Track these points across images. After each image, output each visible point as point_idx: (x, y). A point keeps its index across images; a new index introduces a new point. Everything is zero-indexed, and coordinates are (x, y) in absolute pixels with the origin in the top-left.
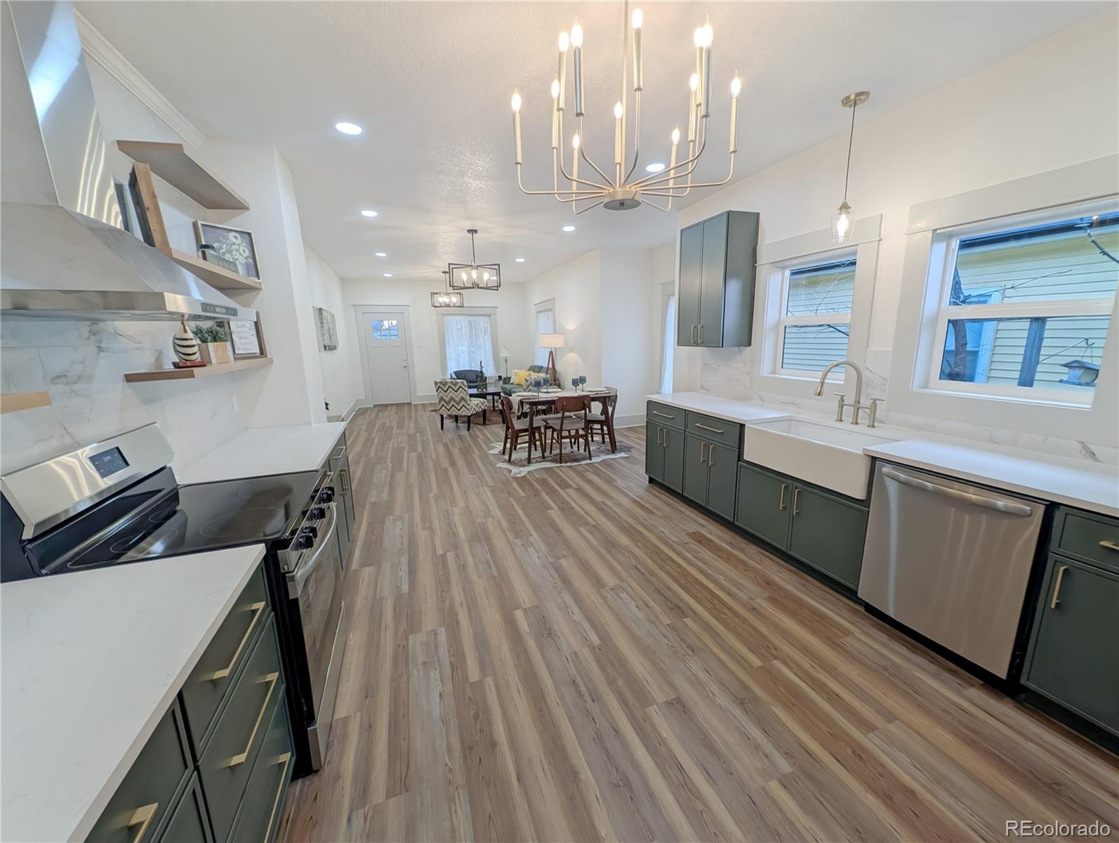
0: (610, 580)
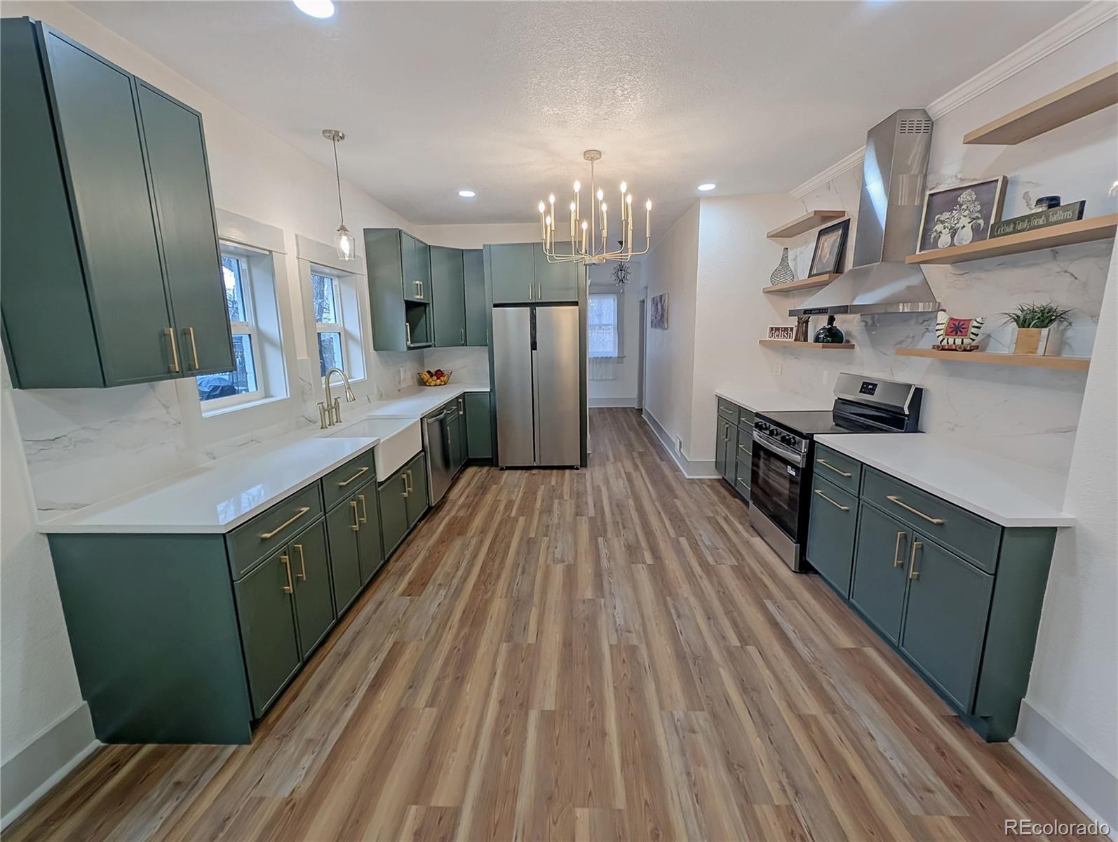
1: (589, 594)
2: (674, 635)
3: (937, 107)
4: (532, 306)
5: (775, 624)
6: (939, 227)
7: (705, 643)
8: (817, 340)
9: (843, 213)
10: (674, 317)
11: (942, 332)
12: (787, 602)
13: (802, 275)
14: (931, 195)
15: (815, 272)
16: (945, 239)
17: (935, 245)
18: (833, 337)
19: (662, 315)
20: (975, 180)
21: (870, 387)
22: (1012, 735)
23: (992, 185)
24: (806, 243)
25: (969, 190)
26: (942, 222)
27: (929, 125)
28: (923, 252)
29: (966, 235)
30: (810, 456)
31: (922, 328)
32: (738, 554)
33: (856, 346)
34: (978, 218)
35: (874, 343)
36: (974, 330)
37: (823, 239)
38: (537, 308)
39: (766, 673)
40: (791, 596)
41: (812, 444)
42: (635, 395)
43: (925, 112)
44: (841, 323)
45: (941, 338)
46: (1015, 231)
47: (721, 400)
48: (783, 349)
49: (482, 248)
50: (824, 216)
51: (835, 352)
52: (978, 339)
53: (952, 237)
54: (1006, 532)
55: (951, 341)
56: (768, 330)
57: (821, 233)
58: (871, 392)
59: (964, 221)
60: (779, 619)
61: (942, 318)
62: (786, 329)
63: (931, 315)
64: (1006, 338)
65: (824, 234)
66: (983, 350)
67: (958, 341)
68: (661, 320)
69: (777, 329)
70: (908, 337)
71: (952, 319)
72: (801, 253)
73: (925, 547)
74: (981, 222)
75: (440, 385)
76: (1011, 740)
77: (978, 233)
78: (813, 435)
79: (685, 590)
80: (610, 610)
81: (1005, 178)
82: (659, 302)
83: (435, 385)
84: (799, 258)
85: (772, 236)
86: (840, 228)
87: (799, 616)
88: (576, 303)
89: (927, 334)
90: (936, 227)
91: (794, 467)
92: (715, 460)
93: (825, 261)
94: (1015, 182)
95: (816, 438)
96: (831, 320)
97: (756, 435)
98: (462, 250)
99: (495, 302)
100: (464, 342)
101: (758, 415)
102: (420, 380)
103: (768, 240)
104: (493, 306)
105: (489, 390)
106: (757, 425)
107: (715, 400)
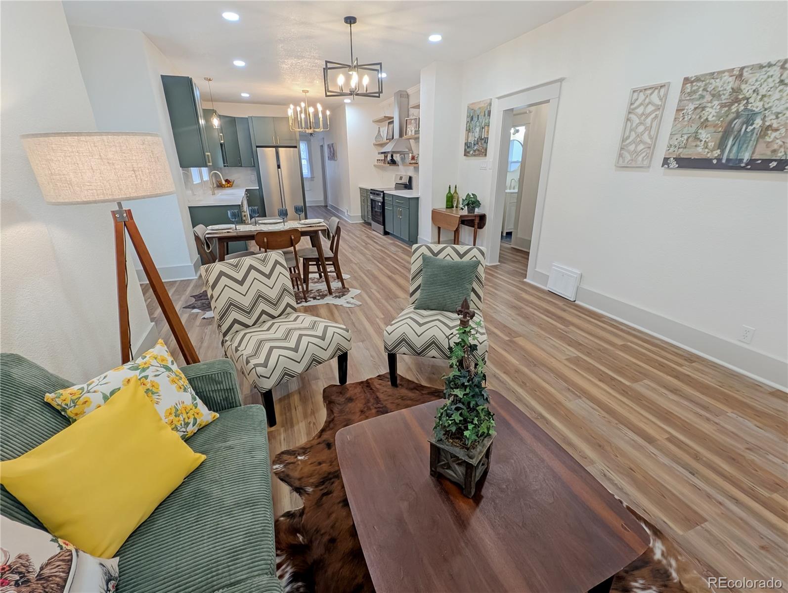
3: (410, 92)
4: (276, 147)
8: (388, 163)
9: (392, 118)
10: (339, 155)
11: (410, 159)
13: (384, 139)
14: (407, 120)
17: (408, 135)
18: (393, 162)
19: (334, 154)
20: (414, 117)
24: (385, 126)
25: (413, 120)
26: (409, 128)
27: (408, 97)
28: (406, 136)
29: (413, 132)
30: (384, 198)
33: (398, 165)
34: (415, 128)
36: (416, 159)
38: (279, 148)
41: (384, 194)
42: (322, 198)
43: (406, 92)
44: (395, 157)
45: (410, 161)
47: (361, 189)
48: (380, 167)
49: (247, 117)
50: (388, 118)
51: (393, 167)
53: (411, 133)
54: (410, 199)
55: (412, 161)
56: (376, 160)
57: (389, 123)
58: (402, 179)
61: (411, 155)
62: (382, 160)
68: (333, 156)
69: (378, 159)
72: (383, 130)
73: (402, 210)
75: (229, 187)
77: (416, 132)
82: (332, 148)
83: (227, 187)
84: (383, 132)
85: (375, 122)
86: (392, 123)
88: (295, 147)
91: (381, 202)
92: (360, 215)
93: (390, 134)
95: (385, 192)
96: (392, 156)
97: (371, 197)
98: (234, 117)
99: (257, 145)
100: (240, 165)
101: (371, 190)
102: (218, 184)
103: (373, 123)
104: (257, 147)
105: (258, 188)
106: (371, 193)
107: (359, 190)
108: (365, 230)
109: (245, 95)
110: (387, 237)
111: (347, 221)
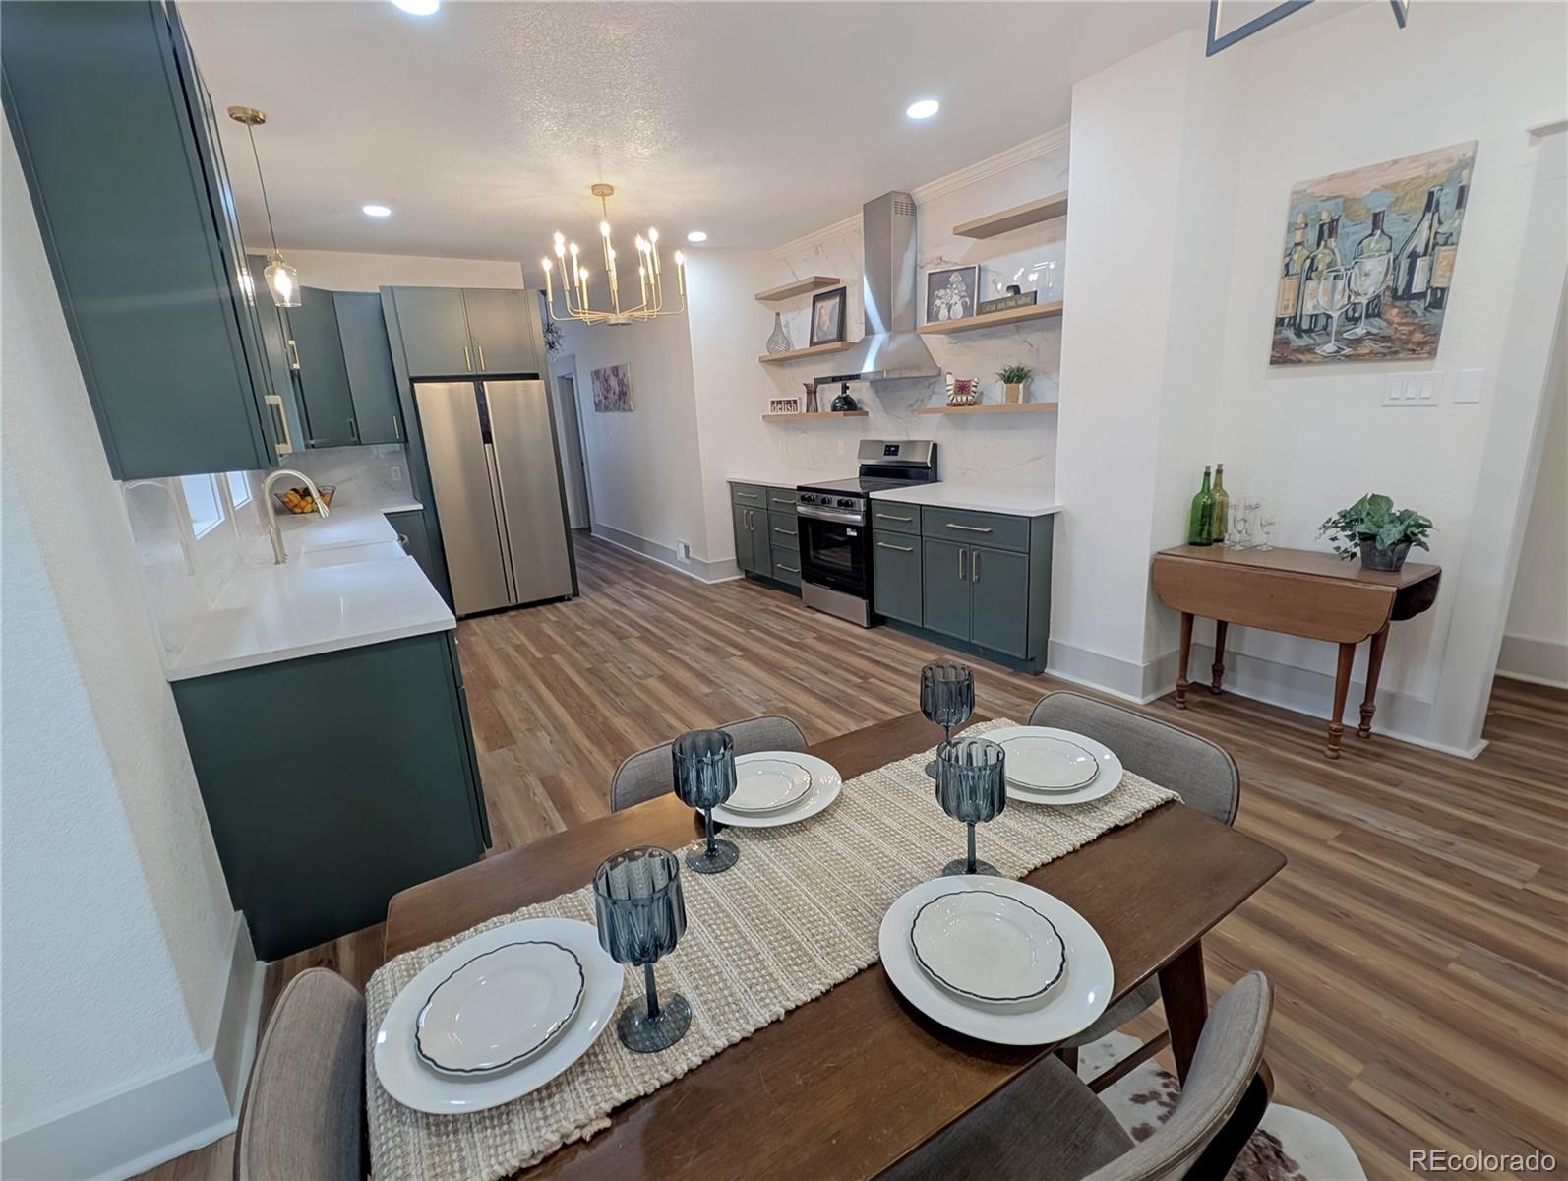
0: (653, 683)
1: (706, 690)
2: (810, 692)
3: (920, 194)
4: (478, 379)
5: (878, 663)
6: (938, 302)
7: (836, 688)
8: (835, 409)
9: (837, 281)
10: (644, 395)
11: (952, 392)
12: (875, 648)
13: (801, 343)
14: (930, 274)
15: (816, 339)
16: (944, 313)
18: (847, 405)
19: (621, 394)
20: (956, 264)
21: (893, 449)
22: (1045, 667)
23: (970, 271)
24: (799, 308)
25: (956, 273)
26: (940, 298)
27: (913, 209)
28: (929, 324)
29: (958, 310)
30: (868, 514)
31: (928, 391)
32: (815, 630)
33: (869, 414)
34: (965, 297)
35: (888, 407)
36: (973, 389)
37: (819, 305)
38: (485, 383)
39: (893, 689)
40: (876, 643)
41: (869, 501)
43: (909, 196)
44: (856, 391)
45: (952, 397)
46: (997, 310)
47: (737, 485)
48: (786, 424)
49: (378, 291)
50: (819, 282)
52: (976, 395)
53: (949, 312)
54: (1032, 521)
55: (959, 398)
56: (770, 404)
57: (817, 299)
58: (895, 453)
59: (956, 298)
60: (878, 659)
61: (950, 380)
62: (789, 402)
63: (936, 379)
64: (997, 392)
65: (819, 300)
66: (979, 404)
67: (964, 398)
68: (617, 400)
69: (779, 402)
70: (917, 400)
71: (957, 380)
72: (793, 319)
73: (981, 556)
74: (967, 300)
76: (1046, 671)
77: (968, 310)
78: (868, 494)
79: (790, 663)
80: (739, 693)
81: (979, 266)
82: (613, 378)
84: (791, 324)
85: (760, 298)
86: (836, 296)
87: (890, 653)
88: (537, 376)
89: (934, 396)
90: (936, 303)
91: (853, 527)
92: (735, 558)
93: (826, 328)
94: (986, 270)
95: (872, 495)
96: (845, 388)
97: (801, 509)
98: (332, 293)
99: (412, 375)
100: (356, 439)
101: (800, 488)
102: (279, 503)
103: (757, 303)
104: (413, 380)
105: (421, 507)
106: (803, 499)
107: (727, 488)
108: (778, 607)
109: (377, 211)
110: (885, 635)
111: (693, 579)
